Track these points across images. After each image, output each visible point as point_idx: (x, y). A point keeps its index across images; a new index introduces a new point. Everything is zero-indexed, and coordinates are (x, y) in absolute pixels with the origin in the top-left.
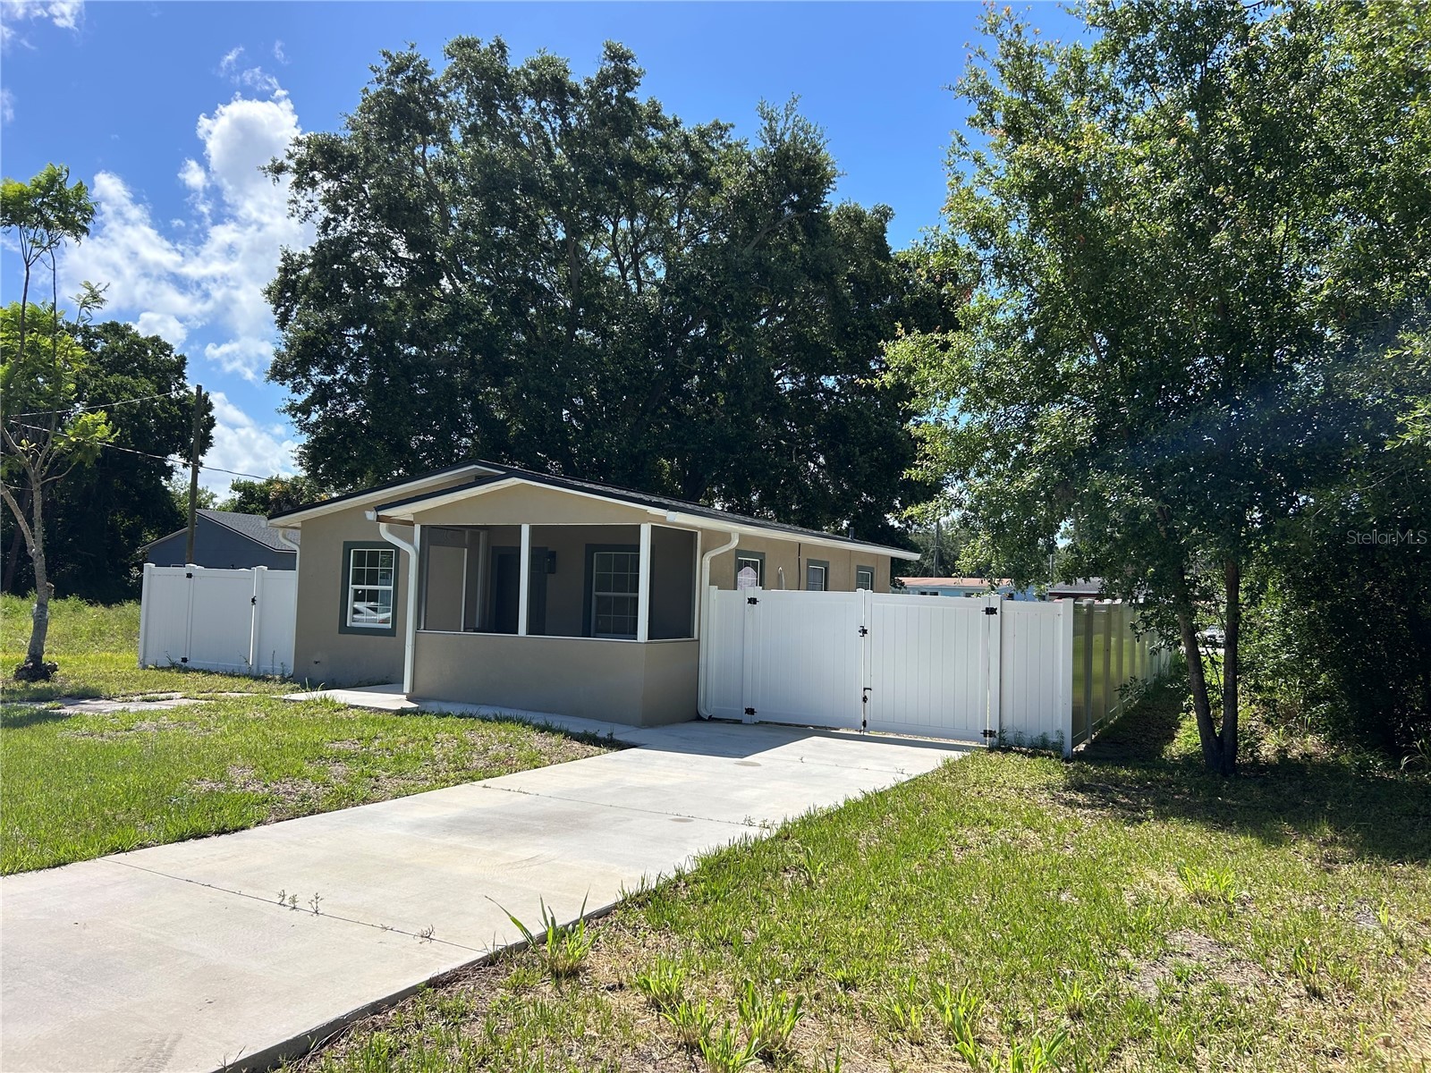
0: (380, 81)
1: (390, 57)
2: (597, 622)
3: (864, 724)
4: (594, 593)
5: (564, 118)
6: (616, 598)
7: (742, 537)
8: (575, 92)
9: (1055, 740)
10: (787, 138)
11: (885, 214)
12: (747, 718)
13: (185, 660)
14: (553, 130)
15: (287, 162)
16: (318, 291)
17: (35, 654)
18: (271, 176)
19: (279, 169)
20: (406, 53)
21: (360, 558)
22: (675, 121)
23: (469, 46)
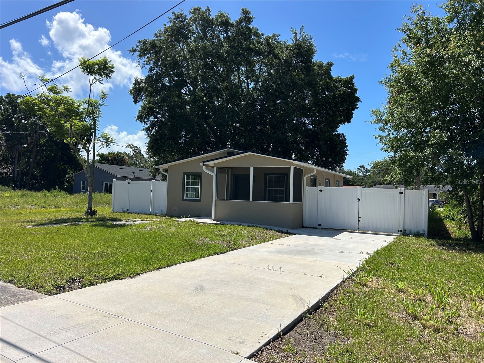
0: (171, 22)
1: (175, 14)
2: (268, 197)
3: (359, 228)
4: (267, 188)
5: (227, 33)
6: (274, 190)
7: (317, 171)
8: (232, 25)
9: (422, 232)
10: (300, 40)
11: (331, 65)
12: (319, 227)
13: (128, 210)
14: (224, 37)
15: (137, 48)
16: (151, 91)
17: (90, 207)
18: (131, 54)
19: (134, 51)
20: (180, 12)
21: (188, 178)
22: (262, 34)
23: (198, 10)
